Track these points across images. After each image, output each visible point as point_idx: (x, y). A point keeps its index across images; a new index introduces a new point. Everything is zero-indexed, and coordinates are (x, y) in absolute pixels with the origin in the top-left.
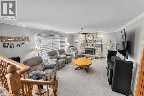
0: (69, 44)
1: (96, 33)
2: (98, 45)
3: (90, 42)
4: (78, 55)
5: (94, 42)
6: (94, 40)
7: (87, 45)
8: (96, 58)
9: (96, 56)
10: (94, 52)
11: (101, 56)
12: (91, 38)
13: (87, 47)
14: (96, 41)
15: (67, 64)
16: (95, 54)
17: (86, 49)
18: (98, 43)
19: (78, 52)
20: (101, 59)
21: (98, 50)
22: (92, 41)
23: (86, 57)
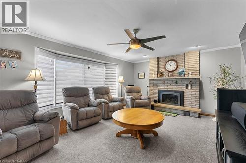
0: (121, 79)
1: (185, 54)
2: (191, 82)
3: (171, 76)
4: (139, 103)
5: (180, 74)
6: (180, 70)
7: (164, 83)
8: (187, 113)
9: (187, 108)
10: (179, 98)
11: (199, 110)
12: (171, 66)
13: (162, 87)
14: (183, 71)
15: (107, 119)
16: (182, 104)
17: (160, 91)
18: (191, 77)
19: (142, 98)
20: (199, 117)
21: (190, 94)
22: (176, 73)
23: (161, 109)
